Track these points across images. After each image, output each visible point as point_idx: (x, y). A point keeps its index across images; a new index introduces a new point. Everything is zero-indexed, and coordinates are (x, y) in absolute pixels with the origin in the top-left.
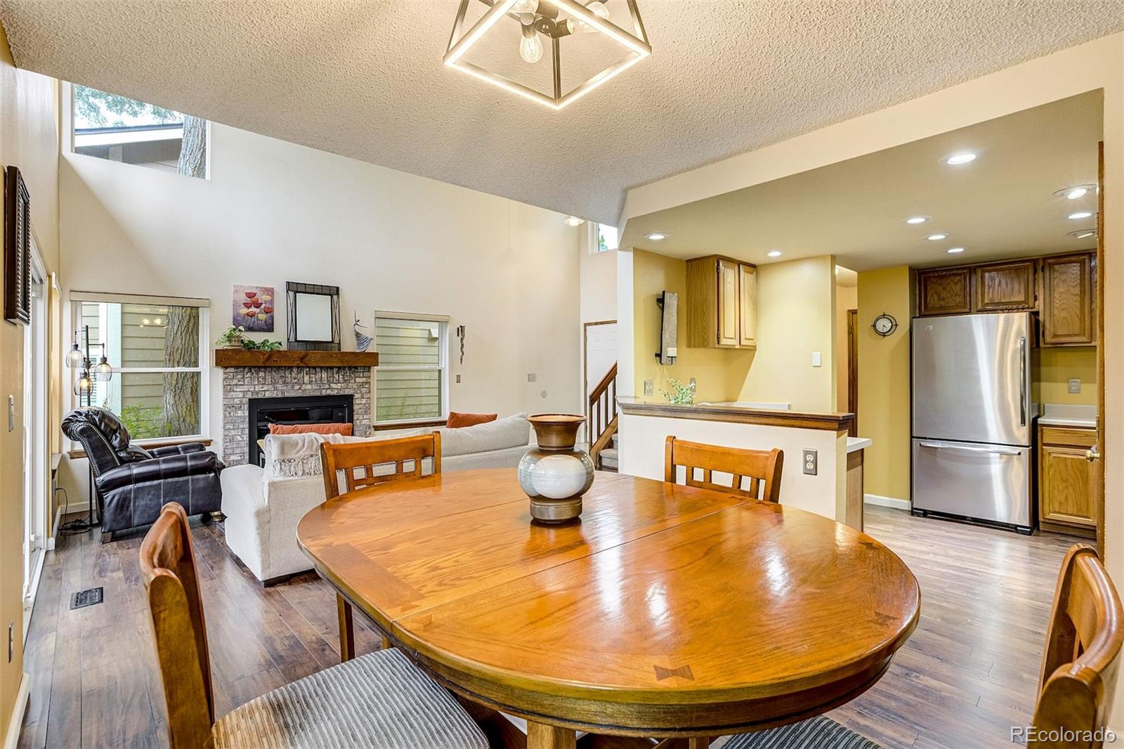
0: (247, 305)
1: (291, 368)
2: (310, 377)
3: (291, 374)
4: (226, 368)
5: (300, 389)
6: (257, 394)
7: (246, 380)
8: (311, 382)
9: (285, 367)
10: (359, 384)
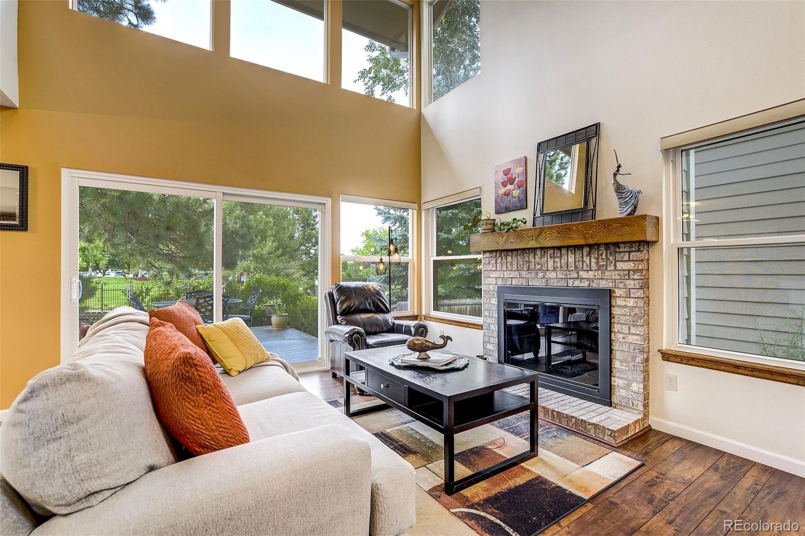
0: (504, 184)
1: (534, 251)
2: (554, 262)
3: (535, 258)
4: (484, 252)
5: (544, 277)
6: (505, 281)
7: (498, 265)
8: (555, 269)
9: (529, 249)
10: (621, 273)
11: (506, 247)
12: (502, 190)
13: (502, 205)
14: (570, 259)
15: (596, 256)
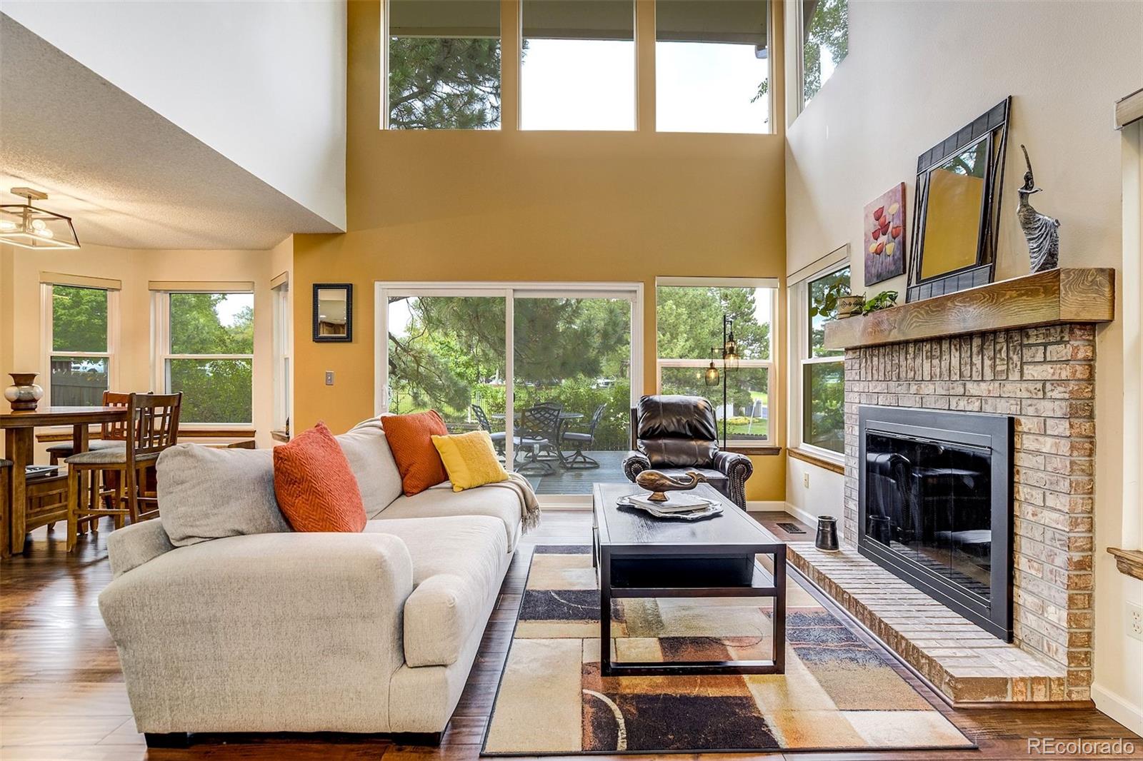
0: (875, 236)
2: (932, 365)
4: (848, 351)
5: (917, 393)
7: (862, 372)
10: (1031, 386)
12: (874, 246)
13: (873, 270)
14: (953, 361)
15: (992, 354)
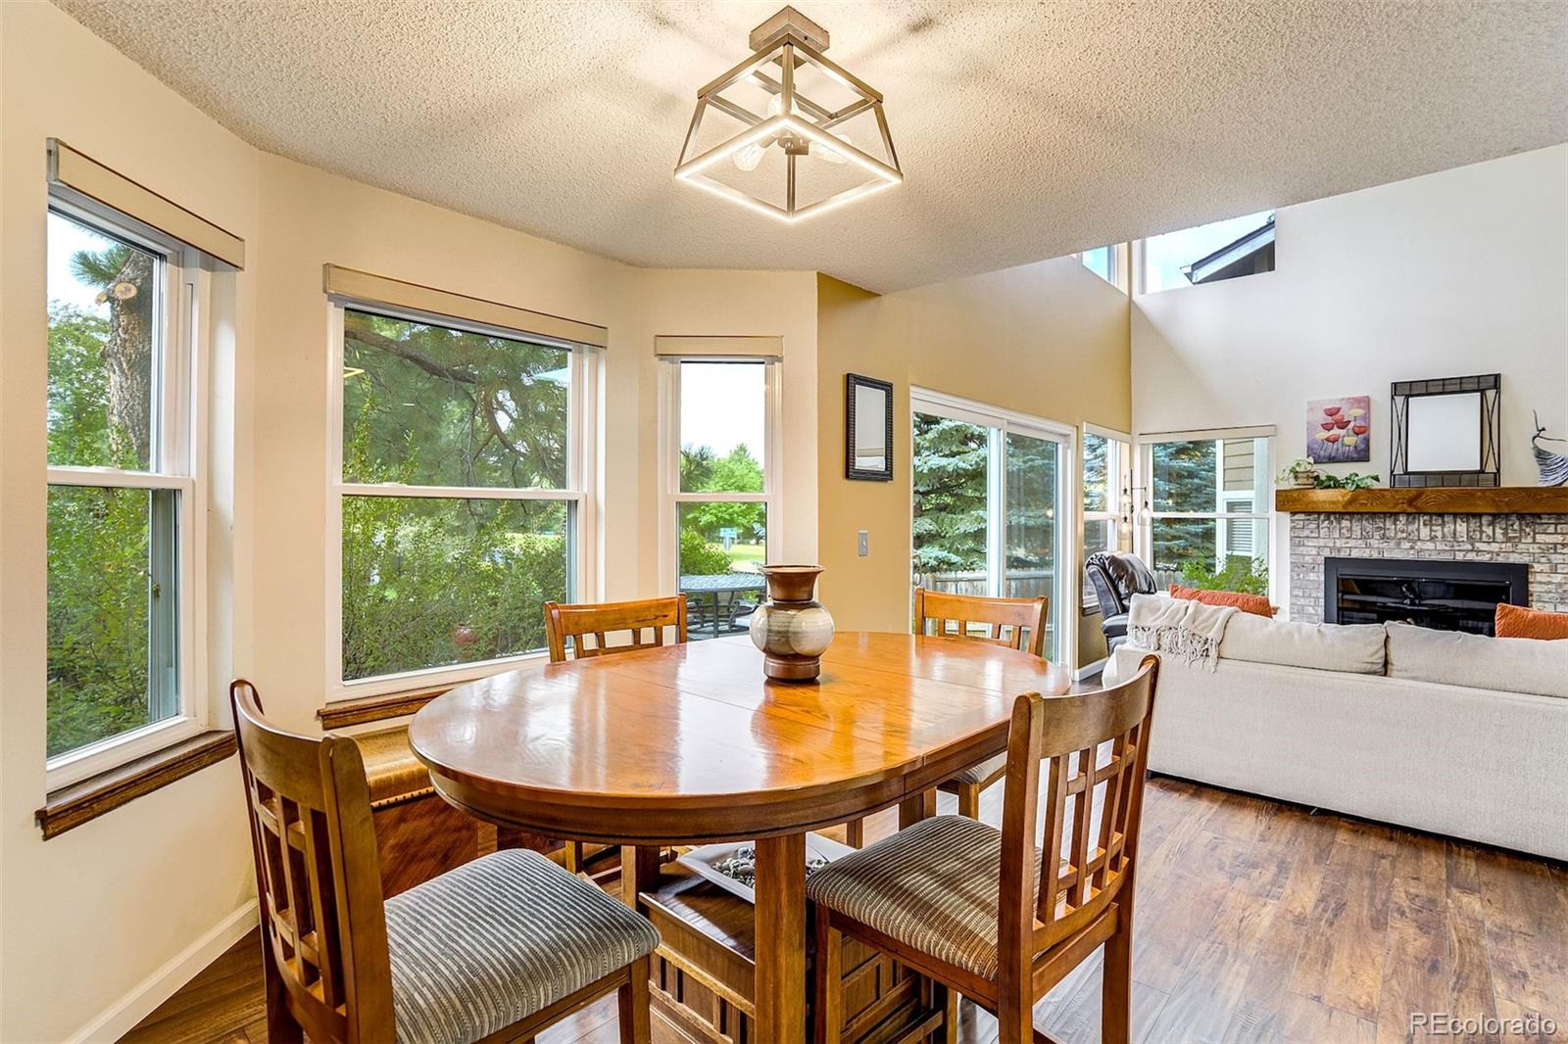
0: (1327, 427)
1: (1394, 515)
2: (1431, 530)
3: (1395, 524)
4: (1293, 513)
5: (1412, 548)
6: (1339, 551)
7: (1322, 531)
8: (1433, 539)
9: (1384, 513)
10: (1544, 546)
11: (1351, 509)
12: (1323, 434)
13: (1322, 453)
14: (1458, 528)
15: (1504, 526)
